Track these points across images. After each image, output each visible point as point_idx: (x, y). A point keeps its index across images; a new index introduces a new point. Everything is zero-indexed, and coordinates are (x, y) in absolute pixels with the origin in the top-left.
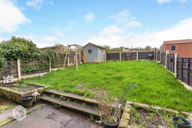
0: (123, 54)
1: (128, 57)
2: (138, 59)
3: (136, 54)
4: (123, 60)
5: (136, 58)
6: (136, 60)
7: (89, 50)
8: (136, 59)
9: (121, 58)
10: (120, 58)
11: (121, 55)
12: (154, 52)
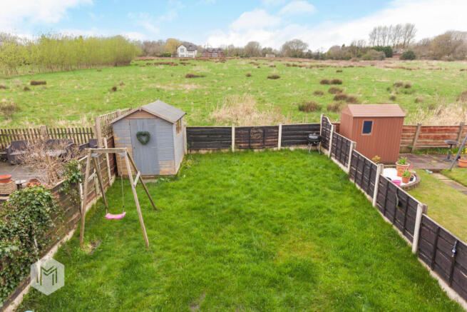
0: (243, 132)
1: (254, 141)
2: (282, 145)
3: (278, 132)
4: (240, 148)
5: (277, 141)
6: (275, 149)
7: (140, 135)
8: (277, 146)
9: (236, 143)
10: (231, 144)
11: (236, 134)
12: (319, 125)
